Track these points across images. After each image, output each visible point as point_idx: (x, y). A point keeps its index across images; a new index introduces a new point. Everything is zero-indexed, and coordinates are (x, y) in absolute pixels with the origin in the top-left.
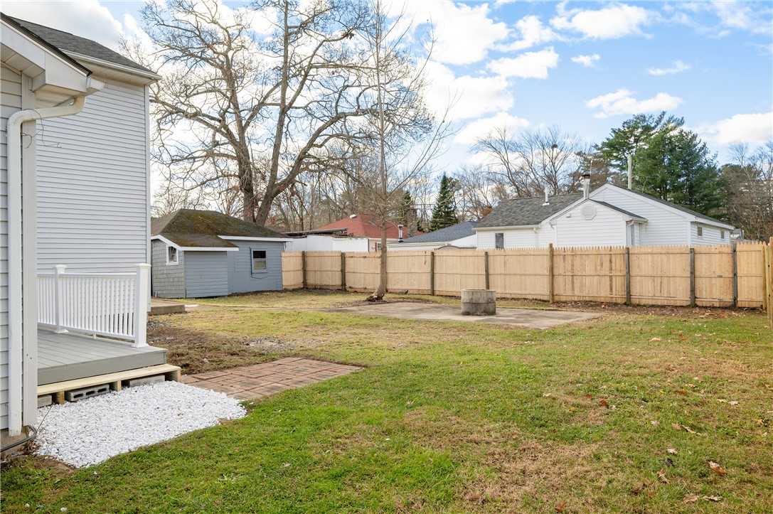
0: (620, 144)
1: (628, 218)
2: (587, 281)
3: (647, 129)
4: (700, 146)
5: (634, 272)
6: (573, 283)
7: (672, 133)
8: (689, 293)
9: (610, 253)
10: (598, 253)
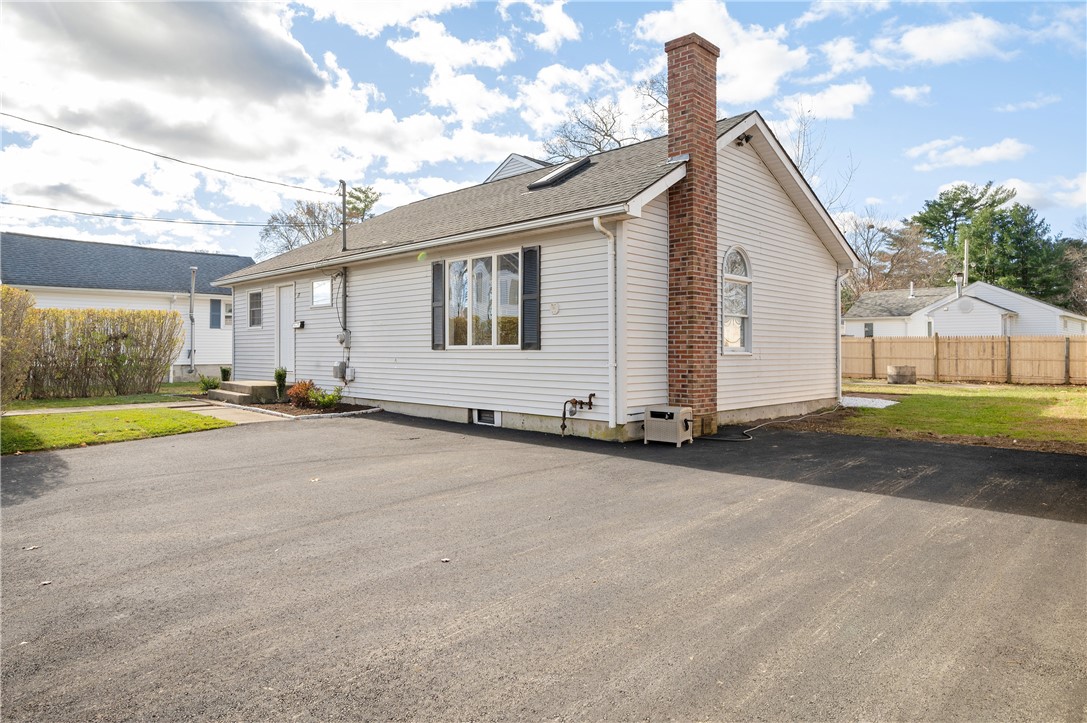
0: (935, 219)
1: (1004, 312)
2: (971, 364)
3: (970, 202)
4: (1037, 221)
5: (1014, 356)
6: (957, 365)
7: (1002, 207)
8: (1064, 373)
9: (993, 341)
10: (981, 341)
